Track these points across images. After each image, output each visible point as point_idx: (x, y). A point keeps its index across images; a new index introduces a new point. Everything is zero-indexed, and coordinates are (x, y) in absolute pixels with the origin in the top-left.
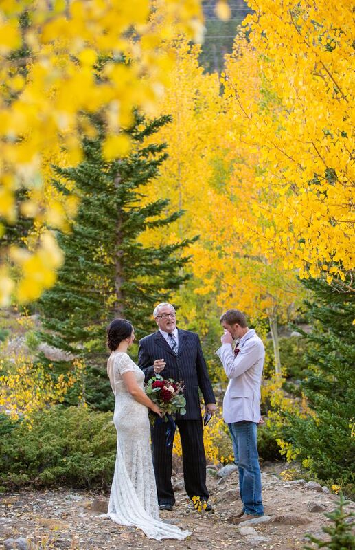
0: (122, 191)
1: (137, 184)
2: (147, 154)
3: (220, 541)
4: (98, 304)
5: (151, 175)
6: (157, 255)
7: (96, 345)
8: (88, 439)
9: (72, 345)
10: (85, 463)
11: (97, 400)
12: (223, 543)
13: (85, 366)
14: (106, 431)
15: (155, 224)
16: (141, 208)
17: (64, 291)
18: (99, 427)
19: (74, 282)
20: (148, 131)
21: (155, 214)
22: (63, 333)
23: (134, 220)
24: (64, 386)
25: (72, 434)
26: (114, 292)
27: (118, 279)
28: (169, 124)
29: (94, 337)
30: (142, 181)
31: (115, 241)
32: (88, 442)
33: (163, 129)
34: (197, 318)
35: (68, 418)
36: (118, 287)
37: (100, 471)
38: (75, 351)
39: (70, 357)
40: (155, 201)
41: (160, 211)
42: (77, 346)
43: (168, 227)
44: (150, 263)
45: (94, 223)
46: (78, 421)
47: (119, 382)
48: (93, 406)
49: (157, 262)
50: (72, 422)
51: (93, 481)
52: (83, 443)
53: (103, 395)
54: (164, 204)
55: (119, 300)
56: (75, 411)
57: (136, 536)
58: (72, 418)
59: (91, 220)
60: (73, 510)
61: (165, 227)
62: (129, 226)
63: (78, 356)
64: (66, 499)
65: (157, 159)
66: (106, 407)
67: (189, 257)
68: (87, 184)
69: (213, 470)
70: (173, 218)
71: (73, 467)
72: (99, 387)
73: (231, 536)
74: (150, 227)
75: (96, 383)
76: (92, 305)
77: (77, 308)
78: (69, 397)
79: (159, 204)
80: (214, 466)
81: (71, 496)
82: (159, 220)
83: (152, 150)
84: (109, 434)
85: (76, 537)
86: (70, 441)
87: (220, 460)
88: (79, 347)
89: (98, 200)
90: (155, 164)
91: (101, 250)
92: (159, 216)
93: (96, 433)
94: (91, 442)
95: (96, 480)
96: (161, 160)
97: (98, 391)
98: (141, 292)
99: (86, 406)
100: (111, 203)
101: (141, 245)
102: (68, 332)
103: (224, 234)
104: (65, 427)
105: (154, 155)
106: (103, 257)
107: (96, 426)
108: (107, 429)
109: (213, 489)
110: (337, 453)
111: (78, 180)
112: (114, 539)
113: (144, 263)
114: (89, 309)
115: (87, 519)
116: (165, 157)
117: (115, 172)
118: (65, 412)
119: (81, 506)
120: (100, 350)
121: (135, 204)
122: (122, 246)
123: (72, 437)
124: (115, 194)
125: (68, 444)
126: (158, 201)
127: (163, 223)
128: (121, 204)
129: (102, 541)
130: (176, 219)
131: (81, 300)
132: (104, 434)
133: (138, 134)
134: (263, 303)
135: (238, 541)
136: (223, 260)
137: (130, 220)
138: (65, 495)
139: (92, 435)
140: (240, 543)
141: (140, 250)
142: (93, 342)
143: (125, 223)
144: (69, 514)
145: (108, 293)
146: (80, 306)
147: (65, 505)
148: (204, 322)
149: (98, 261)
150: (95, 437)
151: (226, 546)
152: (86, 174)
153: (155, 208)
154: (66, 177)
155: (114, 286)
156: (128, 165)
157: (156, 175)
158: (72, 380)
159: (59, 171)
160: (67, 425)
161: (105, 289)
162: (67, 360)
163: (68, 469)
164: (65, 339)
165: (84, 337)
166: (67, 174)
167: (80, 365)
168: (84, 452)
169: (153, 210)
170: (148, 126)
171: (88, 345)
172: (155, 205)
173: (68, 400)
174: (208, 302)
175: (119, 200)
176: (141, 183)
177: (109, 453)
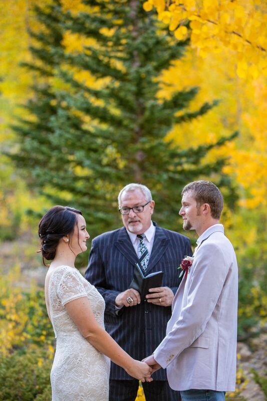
1: (158, 69)
5: (174, 57)
15: (183, 118)
16: (166, 99)
21: (182, 107)
30: (164, 65)
40: (181, 90)
44: (179, 168)
47: (61, 314)
49: (187, 167)
54: (193, 93)
67: (227, 159)
91: (111, 151)
106: (116, 159)
149: (108, 165)
169: (180, 100)
176: (164, 68)
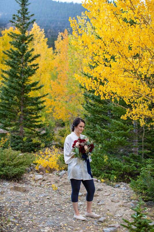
0: (24, 78)
2: (32, 67)
3: (64, 204)
4: (15, 115)
5: (33, 73)
6: (35, 99)
7: (14, 128)
8: (12, 161)
9: (7, 128)
10: (10, 170)
11: (15, 146)
13: (11, 135)
14: (18, 158)
16: (30, 84)
17: (4, 110)
18: (16, 156)
19: (7, 107)
20: (33, 59)
21: (34, 86)
22: (4, 124)
23: (28, 88)
24: (4, 142)
25: (6, 159)
26: (20, 111)
27: (22, 107)
28: (40, 57)
29: (14, 126)
30: (31, 75)
31: (21, 94)
32: (12, 162)
33: (38, 59)
34: (45, 121)
35: (4, 153)
36: (22, 109)
37: (16, 174)
38: (8, 130)
39: (6, 132)
40: (34, 82)
41: (36, 85)
42: (8, 128)
44: (32, 102)
45: (14, 88)
46: (8, 154)
48: (13, 148)
49: (35, 102)
51: (13, 177)
52: (10, 163)
53: (16, 144)
54: (38, 83)
55: (22, 113)
56: (7, 150)
58: (6, 153)
60: (6, 190)
62: (26, 90)
63: (8, 132)
64: (3, 185)
65: (35, 68)
66: (17, 148)
67: (45, 100)
68: (13, 76)
69: (57, 173)
70: (40, 87)
71: (6, 172)
72: (15, 142)
73: (68, 202)
74: (33, 90)
75: (14, 141)
76: (13, 115)
77: (8, 116)
78: (5, 145)
80: (57, 171)
81: (5, 183)
82: (36, 88)
83: (34, 65)
84: (19, 159)
85: (7, 204)
86: (5, 162)
87: (59, 169)
88: (9, 129)
89: (16, 81)
90: (35, 70)
91: (16, 97)
93: (14, 159)
94: (13, 162)
95: (15, 177)
96: (36, 69)
97: (15, 143)
98: (29, 111)
99: (11, 148)
100: (20, 82)
101: (29, 96)
102: (5, 124)
103: (56, 94)
104: (3, 156)
105: (34, 67)
106: (17, 99)
107: (14, 156)
108: (19, 157)
109: (58, 180)
110: (99, 166)
111: (10, 74)
112: (22, 204)
113: (30, 102)
114: (12, 116)
115: (11, 194)
116: (38, 68)
117: (22, 72)
118: (4, 151)
119: (9, 188)
120: (15, 130)
121: (28, 83)
122: (24, 96)
123: (6, 160)
124: (21, 79)
125: (4, 163)
127: (37, 89)
128: (23, 83)
129: (17, 205)
131: (10, 114)
132: (18, 159)
133: (29, 60)
134: (68, 116)
136: (55, 102)
137: (26, 88)
138: (3, 183)
139: (13, 159)
141: (29, 98)
142: (13, 127)
143: (24, 89)
144: (4, 192)
145: (19, 112)
146: (10, 116)
147: (2, 188)
148: (47, 122)
149: (15, 101)
150: (14, 160)
152: (12, 72)
154: (5, 73)
155: (21, 109)
156: (26, 69)
157: (35, 73)
158: (6, 139)
159: (3, 71)
161: (18, 110)
162: (5, 133)
163: (4, 172)
164: (4, 126)
165: (11, 125)
166: (6, 72)
167: (9, 134)
168: (10, 166)
169: (34, 84)
170: (33, 57)
171: (12, 128)
172: (34, 83)
173: (5, 146)
174: (49, 116)
175: (23, 81)
177: (19, 166)
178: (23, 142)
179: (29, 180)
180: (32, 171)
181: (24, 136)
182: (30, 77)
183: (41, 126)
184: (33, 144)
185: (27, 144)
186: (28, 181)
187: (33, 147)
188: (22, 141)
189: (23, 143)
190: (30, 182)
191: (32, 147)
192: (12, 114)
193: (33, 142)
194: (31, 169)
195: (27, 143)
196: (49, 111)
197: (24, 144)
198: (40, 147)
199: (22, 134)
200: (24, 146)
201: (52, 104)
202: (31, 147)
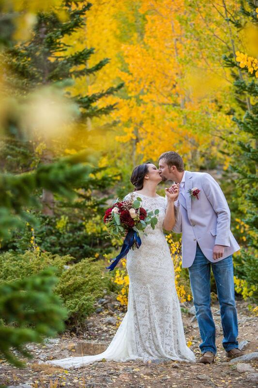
0: (49, 40)
1: (63, 33)
2: (70, 4)
3: (219, 379)
4: (27, 152)
12: (224, 381)
15: (81, 73)
16: (67, 58)
21: (81, 63)
23: (62, 69)
37: (74, 313)
41: (85, 60)
43: (94, 75)
45: (23, 73)
50: (33, 265)
54: (90, 53)
57: (135, 377)
59: (20, 70)
60: (57, 353)
61: (91, 75)
65: (80, 8)
69: (184, 309)
70: (99, 67)
73: (229, 374)
74: (77, 76)
76: (23, 153)
77: (9, 157)
79: (85, 53)
82: (85, 69)
87: (186, 298)
90: (79, 13)
92: (85, 65)
96: (84, 10)
114: (20, 157)
116: (89, 6)
117: (40, 22)
119: (65, 349)
121: (62, 54)
126: (84, 51)
127: (89, 71)
128: (47, 54)
130: (102, 67)
131: (12, 149)
135: (237, 378)
136: (141, 109)
137: (58, 69)
140: (240, 380)
143: (52, 73)
145: (38, 142)
146: (11, 155)
151: (227, 383)
153: (81, 57)
155: (43, 134)
157: (82, 24)
160: (27, 269)
161: (35, 137)
172: (81, 54)
175: (46, 50)
176: (67, 33)
178: (58, 232)
179: (107, 331)
180: (106, 308)
181: (58, 216)
182: (66, 36)
183: (107, 182)
184: (86, 237)
185: (69, 237)
186: (105, 334)
187: (88, 247)
188: (55, 229)
189: (58, 234)
190: (110, 335)
191: (86, 247)
192: (17, 149)
193: (87, 233)
194: (102, 303)
195: (71, 235)
196: (124, 137)
197: (61, 238)
198: (111, 245)
199: (51, 209)
200: (60, 244)
201: (134, 114)
202: (82, 247)
